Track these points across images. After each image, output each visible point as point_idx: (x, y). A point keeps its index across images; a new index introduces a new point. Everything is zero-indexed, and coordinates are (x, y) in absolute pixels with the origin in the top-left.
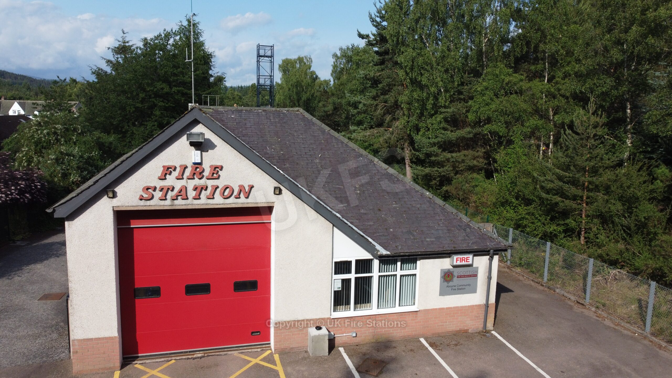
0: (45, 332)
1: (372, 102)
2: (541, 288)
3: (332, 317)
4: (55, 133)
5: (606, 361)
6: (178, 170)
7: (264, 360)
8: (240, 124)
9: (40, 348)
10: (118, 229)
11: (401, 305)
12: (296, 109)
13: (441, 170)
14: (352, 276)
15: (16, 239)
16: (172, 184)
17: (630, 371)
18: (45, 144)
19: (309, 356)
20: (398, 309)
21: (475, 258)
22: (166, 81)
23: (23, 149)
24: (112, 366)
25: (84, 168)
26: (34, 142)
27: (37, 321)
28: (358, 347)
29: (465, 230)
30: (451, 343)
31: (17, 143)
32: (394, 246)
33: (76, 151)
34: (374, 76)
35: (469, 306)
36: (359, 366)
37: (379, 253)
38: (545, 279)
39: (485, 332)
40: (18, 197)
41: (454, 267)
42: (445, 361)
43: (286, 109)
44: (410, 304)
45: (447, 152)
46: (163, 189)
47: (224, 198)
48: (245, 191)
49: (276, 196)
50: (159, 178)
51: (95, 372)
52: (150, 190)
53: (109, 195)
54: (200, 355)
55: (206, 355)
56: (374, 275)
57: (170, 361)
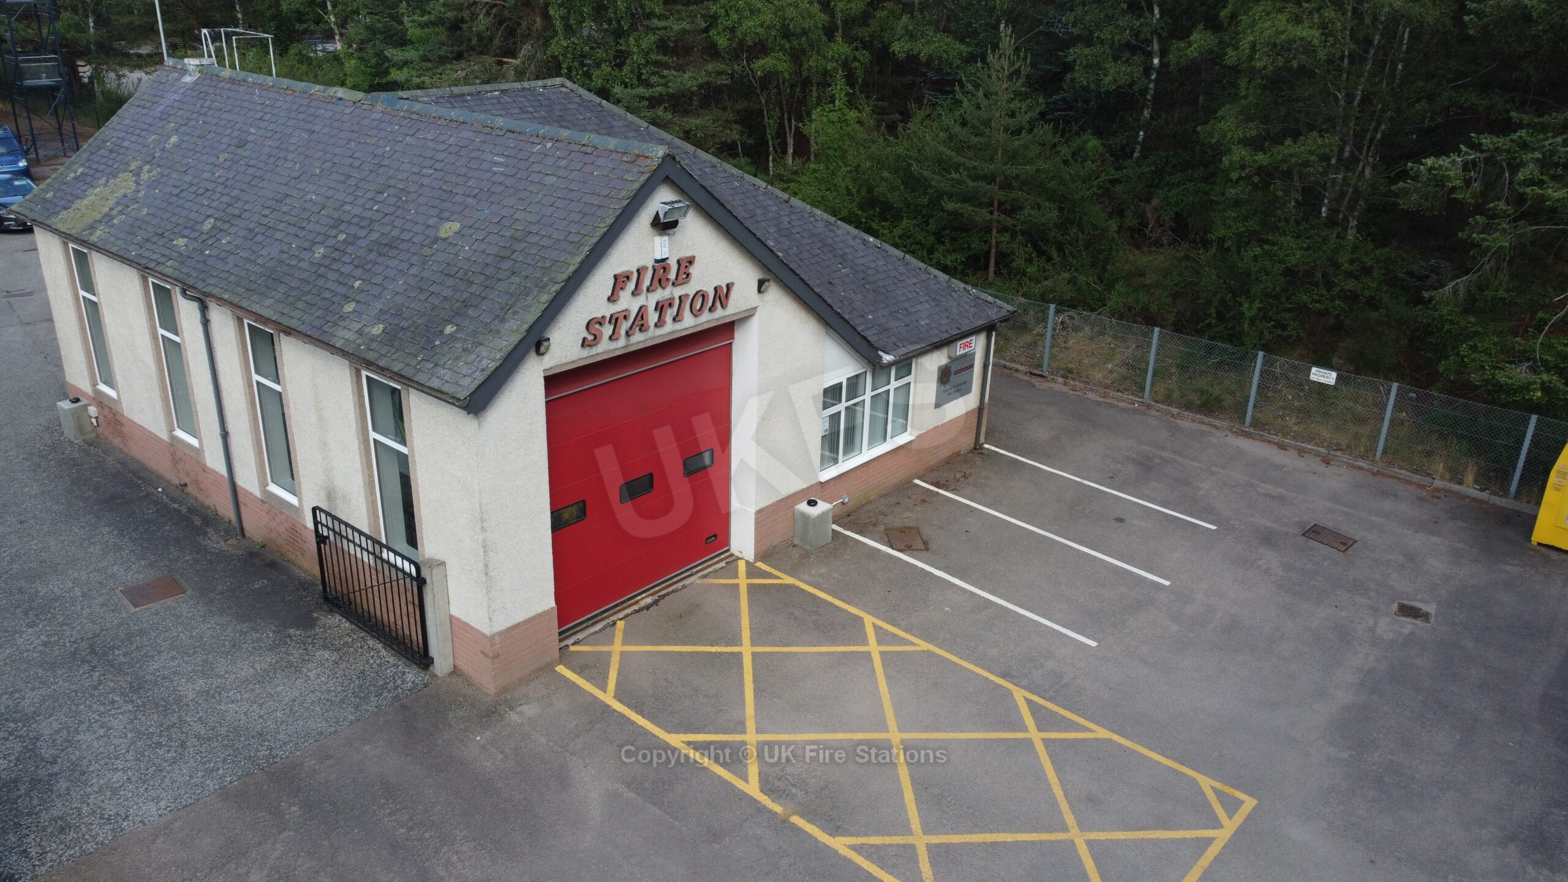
3: (823, 480)
6: (633, 278)
7: (752, 576)
11: (893, 436)
12: (558, 81)
16: (627, 307)
19: (806, 550)
20: (890, 444)
28: (852, 517)
30: (957, 476)
32: (892, 344)
35: (963, 415)
36: (889, 541)
37: (883, 361)
39: (977, 448)
41: (955, 358)
42: (979, 504)
44: (904, 431)
46: (617, 319)
47: (696, 316)
48: (722, 296)
49: (761, 295)
50: (609, 299)
51: (525, 680)
52: (597, 326)
53: (542, 349)
54: (649, 600)
55: (656, 597)
56: (867, 397)
57: (614, 623)
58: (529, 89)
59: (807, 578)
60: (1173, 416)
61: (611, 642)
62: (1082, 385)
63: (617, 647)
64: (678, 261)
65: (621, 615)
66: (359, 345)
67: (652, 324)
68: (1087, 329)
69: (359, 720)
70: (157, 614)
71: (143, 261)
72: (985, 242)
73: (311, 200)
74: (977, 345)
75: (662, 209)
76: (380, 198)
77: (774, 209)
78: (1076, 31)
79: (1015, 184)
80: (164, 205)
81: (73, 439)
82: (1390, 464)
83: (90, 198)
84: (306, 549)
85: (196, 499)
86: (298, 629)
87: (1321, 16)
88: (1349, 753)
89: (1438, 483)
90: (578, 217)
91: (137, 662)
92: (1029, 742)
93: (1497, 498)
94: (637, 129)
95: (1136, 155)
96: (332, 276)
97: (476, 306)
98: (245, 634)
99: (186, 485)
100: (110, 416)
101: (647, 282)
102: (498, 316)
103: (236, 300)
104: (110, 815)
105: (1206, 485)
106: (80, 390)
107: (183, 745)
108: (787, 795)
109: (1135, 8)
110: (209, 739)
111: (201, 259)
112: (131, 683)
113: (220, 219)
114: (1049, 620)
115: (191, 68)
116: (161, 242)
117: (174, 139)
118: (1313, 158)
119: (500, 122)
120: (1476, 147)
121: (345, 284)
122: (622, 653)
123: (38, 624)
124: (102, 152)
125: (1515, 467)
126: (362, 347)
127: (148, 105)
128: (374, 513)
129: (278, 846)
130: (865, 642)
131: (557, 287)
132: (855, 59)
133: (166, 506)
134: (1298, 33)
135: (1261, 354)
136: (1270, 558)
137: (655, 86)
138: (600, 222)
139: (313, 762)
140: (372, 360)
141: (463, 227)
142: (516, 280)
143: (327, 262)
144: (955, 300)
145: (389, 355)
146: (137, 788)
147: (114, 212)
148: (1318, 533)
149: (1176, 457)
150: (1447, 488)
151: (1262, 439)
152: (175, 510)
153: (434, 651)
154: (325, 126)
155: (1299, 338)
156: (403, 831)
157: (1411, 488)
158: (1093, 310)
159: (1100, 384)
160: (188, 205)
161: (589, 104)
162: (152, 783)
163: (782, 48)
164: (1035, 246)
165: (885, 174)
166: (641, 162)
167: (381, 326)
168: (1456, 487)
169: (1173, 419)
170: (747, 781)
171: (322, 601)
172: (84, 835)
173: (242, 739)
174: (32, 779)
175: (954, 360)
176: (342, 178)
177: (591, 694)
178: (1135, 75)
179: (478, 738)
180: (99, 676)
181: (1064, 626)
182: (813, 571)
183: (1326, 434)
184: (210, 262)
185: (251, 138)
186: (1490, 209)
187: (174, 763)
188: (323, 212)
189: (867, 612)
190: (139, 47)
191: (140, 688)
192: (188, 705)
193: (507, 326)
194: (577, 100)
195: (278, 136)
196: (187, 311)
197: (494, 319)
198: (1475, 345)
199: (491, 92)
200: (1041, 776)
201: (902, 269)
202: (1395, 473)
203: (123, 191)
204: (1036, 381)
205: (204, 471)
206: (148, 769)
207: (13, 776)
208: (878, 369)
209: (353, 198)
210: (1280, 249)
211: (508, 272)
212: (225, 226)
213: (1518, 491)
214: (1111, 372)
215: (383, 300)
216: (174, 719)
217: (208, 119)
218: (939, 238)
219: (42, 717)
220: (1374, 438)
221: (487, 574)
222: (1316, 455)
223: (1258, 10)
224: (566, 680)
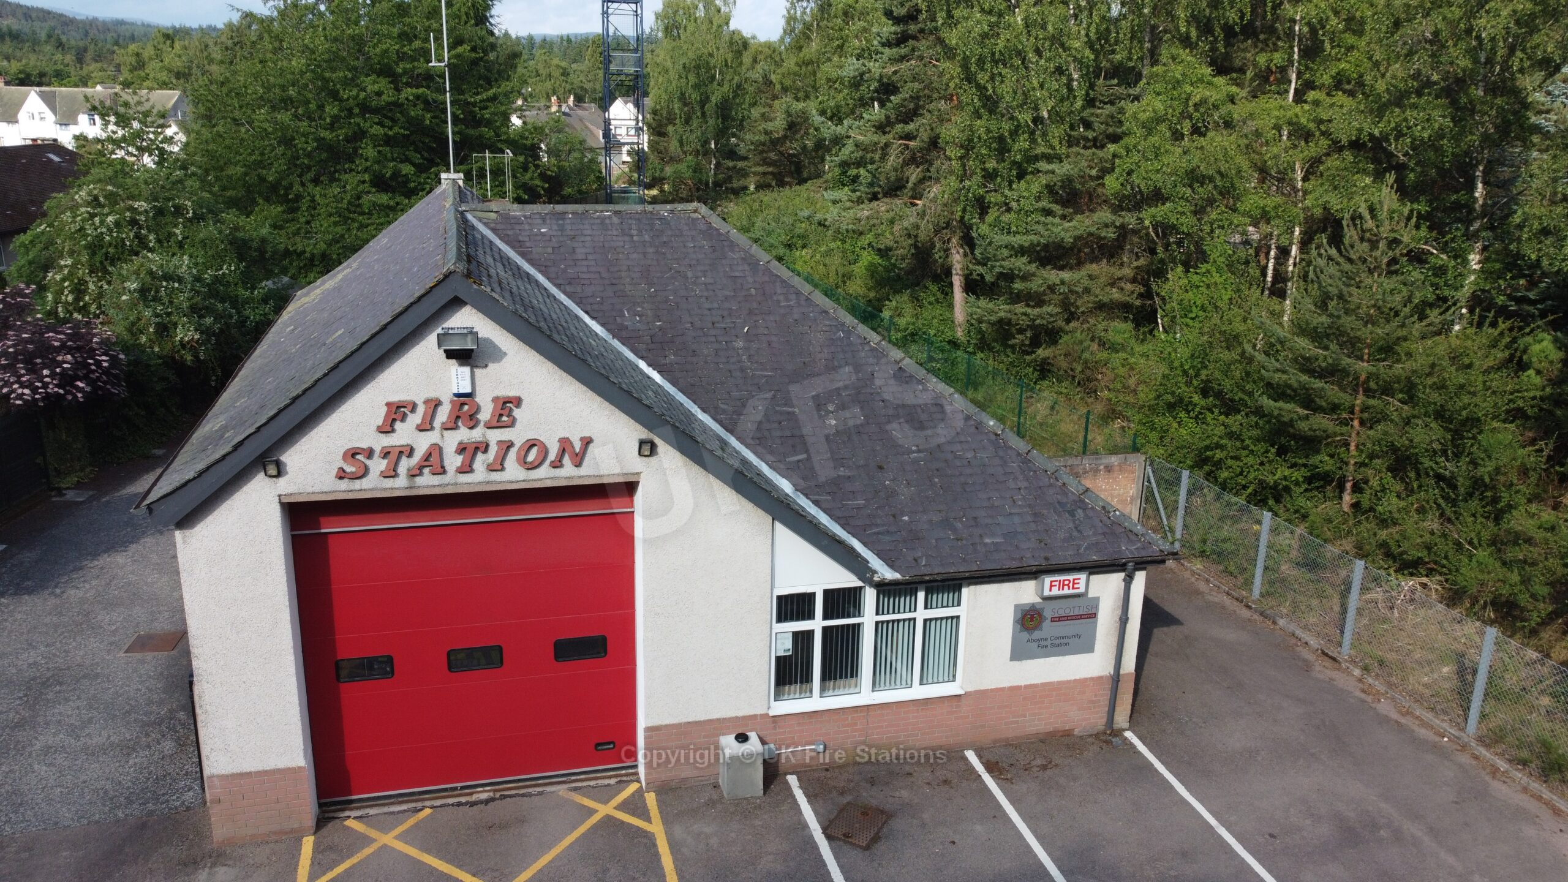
0: (147, 735)
1: (875, 138)
2: (1245, 613)
3: (772, 713)
4: (134, 222)
5: (1371, 808)
6: (421, 409)
7: (623, 807)
8: (562, 250)
9: (137, 779)
10: (293, 536)
11: (925, 681)
12: (693, 206)
13: (1037, 311)
14: (817, 625)
15: (63, 486)
16: (409, 442)
17: (1420, 834)
18: (111, 250)
19: (722, 797)
20: (918, 692)
21: (1093, 577)
22: (386, 71)
23: (62, 263)
24: (296, 826)
25: (206, 308)
26: (86, 247)
27: (128, 708)
28: (828, 774)
29: (1072, 514)
30: (1034, 763)
31: (46, 248)
32: (910, 559)
33: (183, 264)
34: (881, 76)
35: (1075, 680)
36: (831, 822)
37: (876, 578)
38: (1256, 593)
39: (1110, 735)
40: (61, 391)
41: (1045, 599)
42: (1017, 810)
43: (669, 207)
44: (946, 679)
45: (1048, 267)
46: (395, 454)
47: (529, 469)
48: (574, 450)
49: (647, 458)
50: (380, 429)
52: (362, 458)
53: (274, 471)
54: (484, 796)
55: (497, 795)
56: (868, 620)
57: (421, 809)
63: (388, 840)
64: (495, 400)
65: (438, 803)
67: (450, 470)
69: (97, 823)
122: (382, 847)
145: (190, 452)
161: (714, 233)
167: (224, 423)
175: (1037, 600)
182: (695, 826)
199: (602, 212)
224: (296, 856)
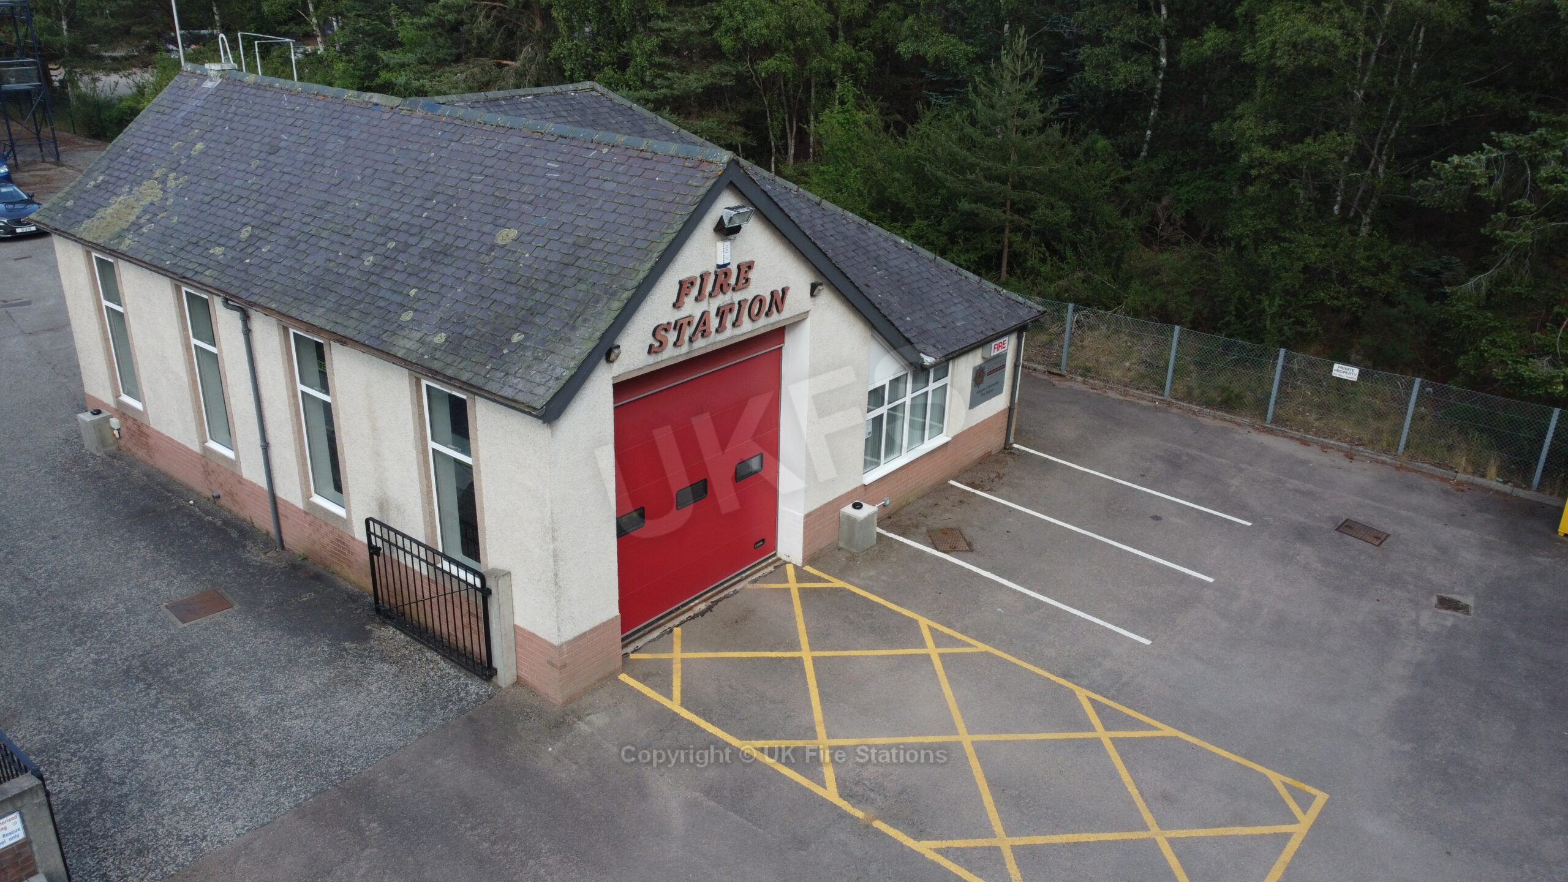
3: (869, 482)
6: (697, 283)
7: (801, 580)
11: (930, 436)
12: (588, 84)
16: (690, 313)
19: (853, 553)
20: (928, 446)
27: (282, 657)
30: (991, 476)
32: (931, 346)
35: (994, 415)
36: (934, 544)
37: (925, 363)
41: (987, 359)
42: (1016, 504)
43: (571, 87)
44: (941, 432)
46: (682, 325)
47: (753, 321)
48: (778, 300)
49: (813, 299)
50: (674, 305)
51: (591, 690)
52: (663, 333)
53: (613, 356)
54: (703, 606)
55: (709, 603)
56: (907, 400)
57: (671, 630)
58: (561, 93)
59: (857, 581)
60: (1194, 413)
61: (670, 649)
62: (1102, 384)
63: (677, 654)
64: (739, 267)
65: (677, 622)
66: (423, 355)
67: (713, 330)
68: (1103, 328)
69: (426, 734)
70: (206, 629)
71: (180, 271)
72: (998, 242)
73: (354, 207)
74: (1010, 344)
75: (727, 215)
76: (429, 205)
77: (807, 211)
78: (1085, 32)
79: (1029, 184)
80: (195, 213)
81: (94, 451)
82: (1412, 458)
83: (114, 206)
84: (353, 560)
85: (230, 511)
86: (352, 642)
87: (1341, 15)
88: (1411, 745)
89: (1461, 477)
90: (642, 224)
91: (193, 679)
92: (1098, 742)
93: (1520, 490)
94: (668, 133)
95: (1143, 154)
96: (383, 284)
97: (543, 314)
98: (300, 647)
99: (219, 497)
100: (134, 428)
101: (709, 288)
102: (567, 324)
103: (284, 311)
104: (187, 836)
105: (1236, 482)
106: (102, 401)
107: (252, 762)
108: (867, 800)
109: (1145, 9)
110: (278, 756)
111: (240, 267)
112: (190, 701)
113: (258, 227)
114: (1101, 618)
115: (212, 73)
116: (197, 251)
117: (200, 146)
118: (1333, 155)
119: (550, 127)
120: (1499, 146)
121: (401, 293)
122: (683, 661)
123: (86, 642)
124: (122, 159)
125: (1537, 460)
126: (426, 357)
127: (168, 111)
128: (431, 523)
129: (362, 863)
130: (922, 644)
131: (627, 295)
132: (860, 60)
133: (200, 519)
134: (1320, 33)
135: (1282, 351)
136: (1307, 553)
137: (660, 89)
138: (667, 228)
139: (386, 777)
140: (438, 370)
141: (521, 234)
142: (584, 287)
143: (378, 270)
144: (987, 301)
145: (455, 364)
146: (211, 807)
147: (142, 221)
148: (1351, 527)
149: (1203, 454)
150: (1470, 481)
151: (1284, 435)
152: (210, 522)
153: (498, 662)
154: (362, 132)
155: (1317, 334)
156: (486, 845)
157: (1436, 482)
158: (1108, 309)
159: (1119, 382)
160: (221, 213)
161: (621, 108)
162: (225, 802)
163: (787, 50)
164: (1048, 246)
165: (897, 175)
166: (705, 167)
167: (443, 335)
168: (1479, 480)
169: (1195, 417)
170: (825, 787)
171: (374, 613)
172: (163, 858)
173: (312, 755)
174: (102, 801)
175: (987, 361)
176: (385, 185)
177: (657, 702)
178: (1146, 74)
179: (550, 749)
180: (157, 694)
181: (1116, 625)
182: (862, 574)
183: (1347, 429)
184: (252, 270)
185: (283, 144)
186: (1513, 206)
187: (245, 781)
188: (368, 219)
189: (921, 615)
190: (114, 50)
191: (201, 705)
192: (252, 722)
193: (578, 334)
194: (608, 103)
195: (312, 142)
196: (226, 321)
197: (563, 327)
198: (1494, 340)
199: (524, 96)
200: (1114, 775)
201: (934, 270)
202: (1419, 467)
203: (149, 199)
204: (1055, 380)
205: (240, 482)
206: (219, 789)
207: (82, 798)
208: (920, 372)
209: (399, 205)
210: (1298, 246)
211: (573, 280)
212: (264, 235)
213: (1540, 484)
214: (1129, 370)
215: (442, 308)
216: (240, 737)
217: (234, 125)
218: (952, 239)
219: (103, 737)
220: (1396, 433)
221: (556, 584)
222: (1339, 451)
223: (1277, 10)
224: (631, 689)
